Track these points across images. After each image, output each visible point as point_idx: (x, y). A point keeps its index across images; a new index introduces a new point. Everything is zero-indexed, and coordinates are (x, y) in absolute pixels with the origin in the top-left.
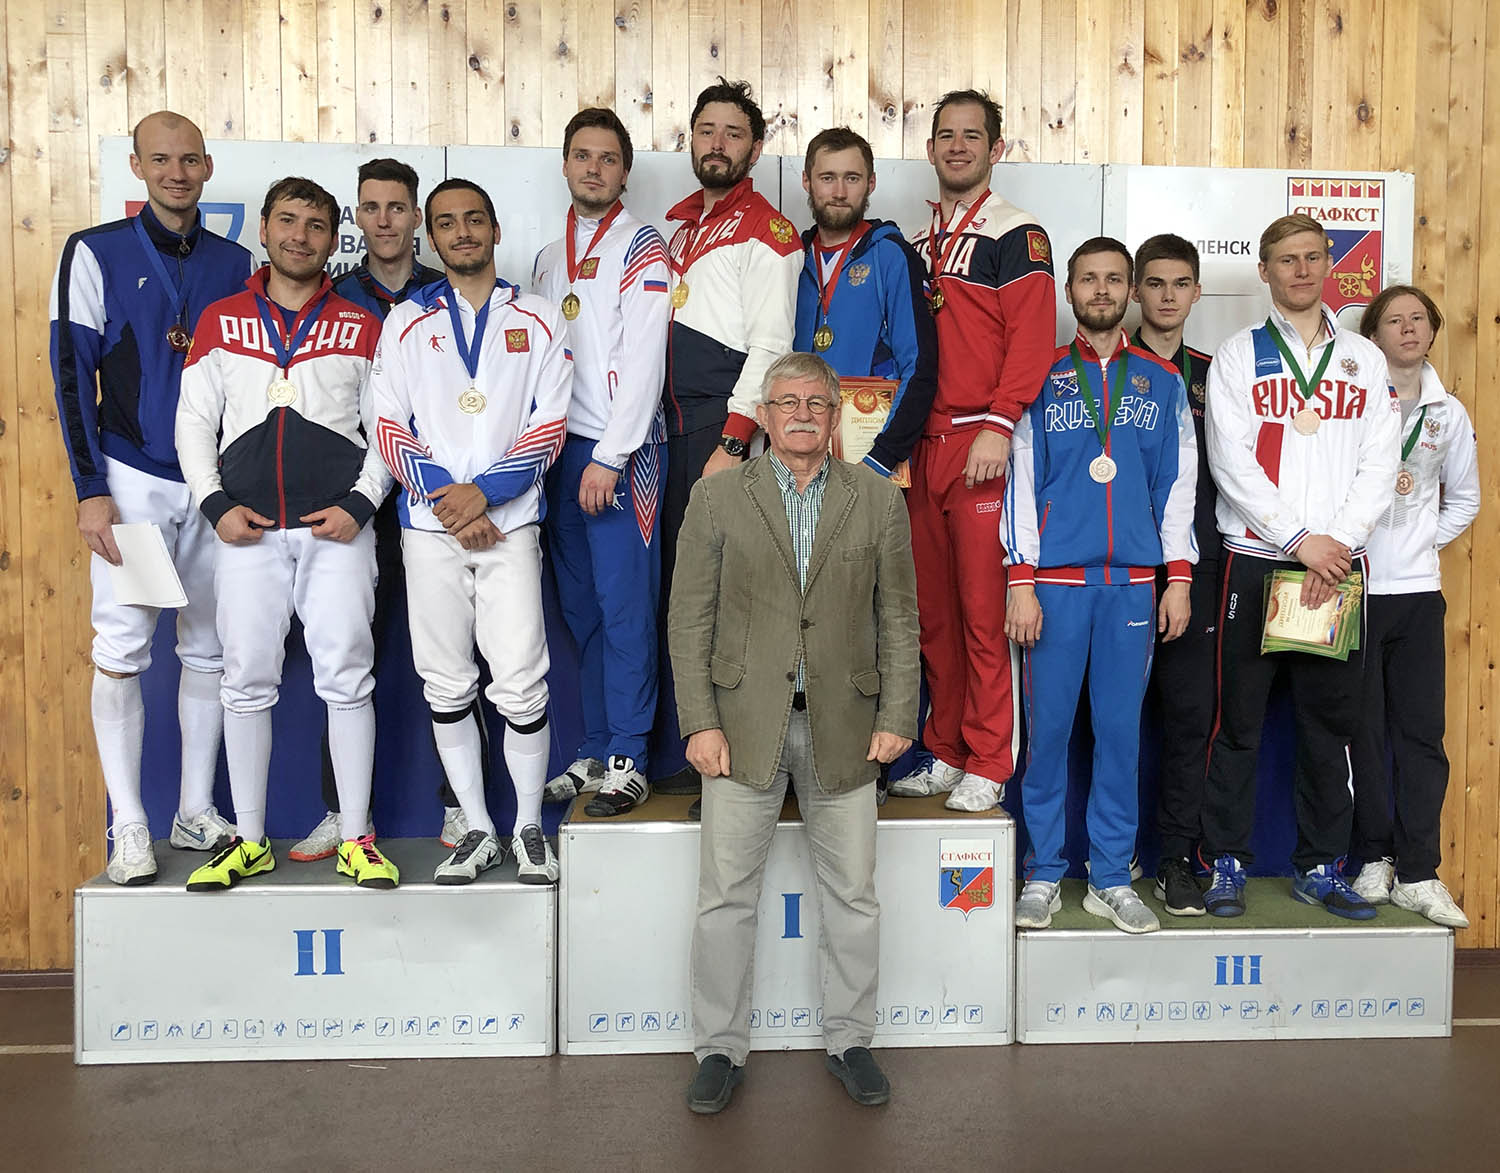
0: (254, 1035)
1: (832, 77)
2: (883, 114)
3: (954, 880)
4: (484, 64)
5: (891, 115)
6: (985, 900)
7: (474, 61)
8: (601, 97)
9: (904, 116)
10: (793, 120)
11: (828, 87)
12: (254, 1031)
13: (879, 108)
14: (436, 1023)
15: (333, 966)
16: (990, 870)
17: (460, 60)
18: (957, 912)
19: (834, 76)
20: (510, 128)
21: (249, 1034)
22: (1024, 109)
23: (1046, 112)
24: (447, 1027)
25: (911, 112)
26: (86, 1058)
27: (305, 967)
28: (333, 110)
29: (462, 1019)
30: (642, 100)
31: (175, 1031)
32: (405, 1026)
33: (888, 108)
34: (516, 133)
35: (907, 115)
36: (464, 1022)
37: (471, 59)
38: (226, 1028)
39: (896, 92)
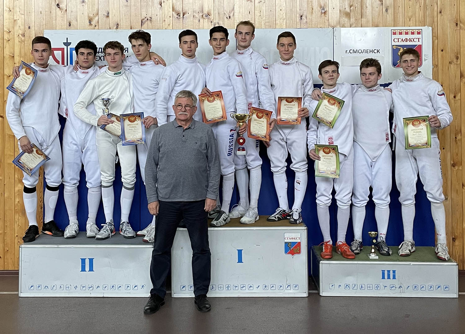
0: (68, 289)
1: (161, 6)
2: (177, 16)
3: (289, 246)
4: (61, 6)
5: (179, 16)
6: (298, 252)
7: (58, 5)
8: (94, 14)
9: (183, 17)
10: (150, 19)
11: (160, 9)
12: (68, 288)
13: (176, 14)
14: (120, 286)
15: (91, 269)
16: (299, 243)
17: (54, 5)
18: (290, 255)
19: (162, 6)
20: (68, 24)
21: (67, 289)
22: (219, 13)
23: (225, 14)
24: (123, 288)
25: (185, 16)
26: (21, 295)
27: (83, 269)
28: (18, 20)
29: (127, 285)
30: (106, 14)
31: (46, 287)
32: (111, 287)
33: (178, 14)
34: (70, 25)
35: (184, 16)
36: (128, 286)
37: (57, 5)
38: (61, 287)
39: (181, 10)
